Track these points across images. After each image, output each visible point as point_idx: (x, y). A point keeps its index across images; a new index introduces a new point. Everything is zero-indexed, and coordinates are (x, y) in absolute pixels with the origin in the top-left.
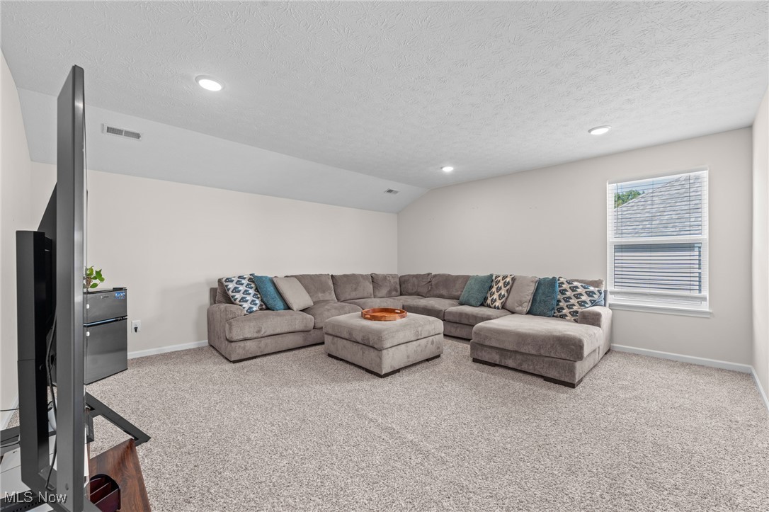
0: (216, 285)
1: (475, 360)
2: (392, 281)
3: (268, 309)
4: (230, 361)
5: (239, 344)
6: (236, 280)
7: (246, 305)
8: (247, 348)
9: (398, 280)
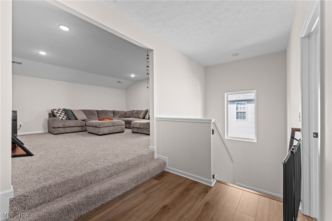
0: (51, 112)
1: (133, 132)
2: (122, 113)
3: (69, 119)
4: (54, 134)
5: (57, 129)
6: (57, 110)
7: (60, 118)
8: (60, 130)
9: (124, 113)
